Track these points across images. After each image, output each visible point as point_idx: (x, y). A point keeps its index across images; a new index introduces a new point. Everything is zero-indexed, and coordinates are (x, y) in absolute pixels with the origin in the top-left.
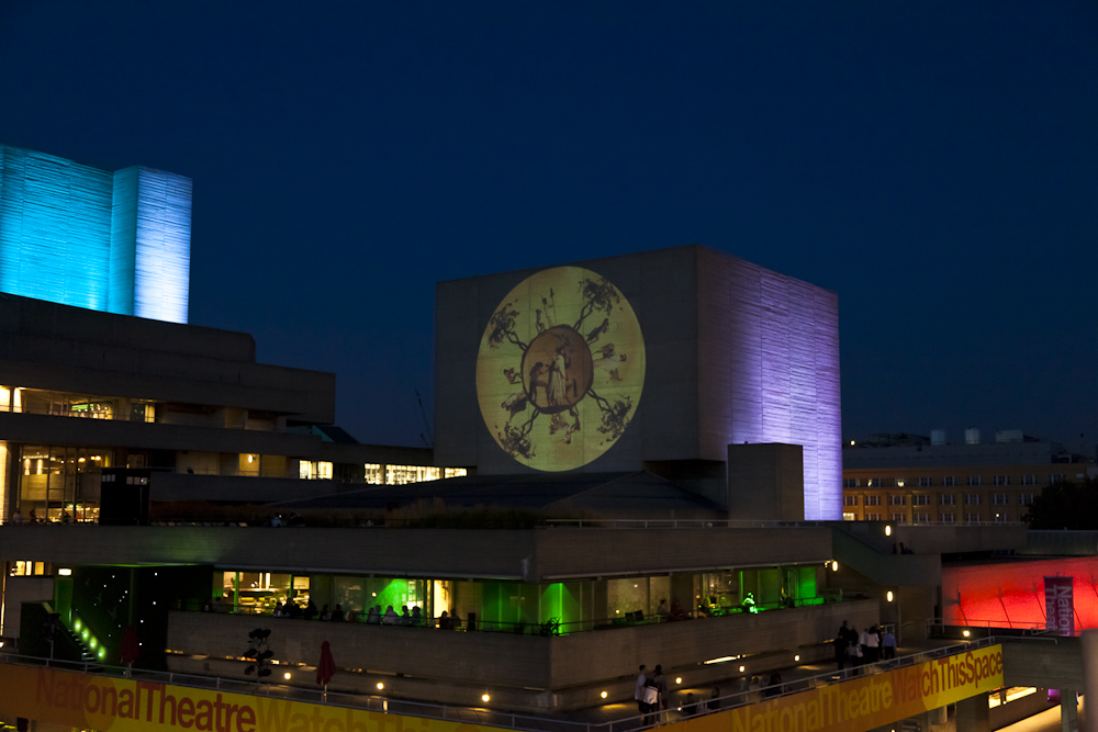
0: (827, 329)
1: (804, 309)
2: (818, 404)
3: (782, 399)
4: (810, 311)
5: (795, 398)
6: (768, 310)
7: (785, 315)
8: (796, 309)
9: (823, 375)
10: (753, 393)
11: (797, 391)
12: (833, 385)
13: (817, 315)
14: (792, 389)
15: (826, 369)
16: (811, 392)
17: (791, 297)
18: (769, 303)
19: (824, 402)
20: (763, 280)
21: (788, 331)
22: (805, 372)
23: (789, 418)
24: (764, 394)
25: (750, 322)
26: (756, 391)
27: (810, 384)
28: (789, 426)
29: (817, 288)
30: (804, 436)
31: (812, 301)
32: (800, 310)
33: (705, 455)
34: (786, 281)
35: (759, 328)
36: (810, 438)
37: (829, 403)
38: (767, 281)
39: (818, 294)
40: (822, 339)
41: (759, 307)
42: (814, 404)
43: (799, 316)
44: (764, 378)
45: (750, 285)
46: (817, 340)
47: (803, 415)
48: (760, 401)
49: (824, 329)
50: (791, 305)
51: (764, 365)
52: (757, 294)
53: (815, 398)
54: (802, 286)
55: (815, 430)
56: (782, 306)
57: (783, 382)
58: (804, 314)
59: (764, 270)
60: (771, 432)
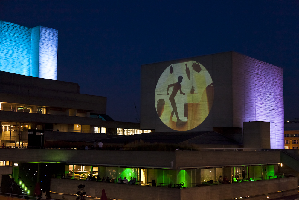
0: (279, 81)
2: (276, 108)
3: (262, 106)
4: (273, 74)
5: (267, 105)
6: (258, 74)
7: (264, 76)
8: (267, 74)
9: (277, 97)
10: (252, 104)
11: (268, 103)
12: (281, 101)
13: (275, 76)
14: (266, 102)
15: (278, 95)
16: (273, 103)
17: (266, 70)
18: (258, 72)
19: (278, 107)
20: (256, 64)
21: (265, 82)
22: (271, 96)
23: (265, 113)
24: (256, 104)
25: (252, 79)
26: (253, 103)
27: (273, 101)
28: (265, 115)
29: (275, 67)
30: (270, 119)
31: (274, 71)
32: (269, 74)
33: (235, 125)
34: (264, 64)
35: (255, 81)
36: (273, 120)
37: (279, 107)
38: (257, 64)
39: (276, 69)
40: (277, 85)
41: (255, 73)
42: (274, 108)
43: (269, 77)
44: (256, 98)
45: (251, 66)
46: (275, 85)
47: (270, 111)
48: (255, 106)
49: (278, 81)
50: (266, 72)
51: (256, 94)
52: (254, 69)
53: (274, 106)
54: (270, 66)
55: (274, 117)
56: (262, 73)
57: (263, 100)
58: (270, 76)
59: (256, 60)
60: (259, 118)
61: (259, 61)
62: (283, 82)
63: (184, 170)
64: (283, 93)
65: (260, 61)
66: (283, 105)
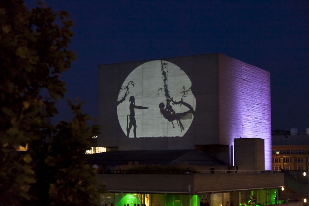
1: (258, 79)
2: (263, 120)
3: (249, 118)
4: (260, 80)
5: (254, 118)
6: (244, 80)
7: (251, 82)
8: (255, 79)
9: (265, 108)
11: (255, 115)
13: (262, 81)
14: (253, 114)
15: (266, 105)
16: (260, 115)
17: (253, 74)
18: (244, 77)
19: (265, 119)
21: (252, 89)
22: (258, 106)
23: (252, 126)
24: (243, 116)
25: (238, 86)
26: (240, 115)
27: (260, 112)
28: (252, 130)
29: (262, 70)
30: (257, 134)
31: (261, 76)
32: (257, 80)
33: (221, 143)
34: (251, 67)
35: (241, 88)
36: (260, 135)
37: (267, 120)
38: (244, 68)
39: (263, 73)
40: (264, 92)
41: (241, 79)
42: (261, 120)
43: (256, 83)
44: (243, 109)
45: (238, 70)
46: (262, 92)
47: (257, 125)
48: (241, 119)
49: (265, 88)
50: (253, 78)
51: (243, 104)
52: (240, 73)
53: (261, 118)
54: (257, 69)
55: (262, 131)
56: (249, 78)
57: (250, 111)
58: (257, 81)
59: (243, 63)
60: (245, 133)
61: (245, 63)
62: (270, 89)
63: (197, 195)
64: (270, 102)
65: (247, 64)
66: (270, 117)
